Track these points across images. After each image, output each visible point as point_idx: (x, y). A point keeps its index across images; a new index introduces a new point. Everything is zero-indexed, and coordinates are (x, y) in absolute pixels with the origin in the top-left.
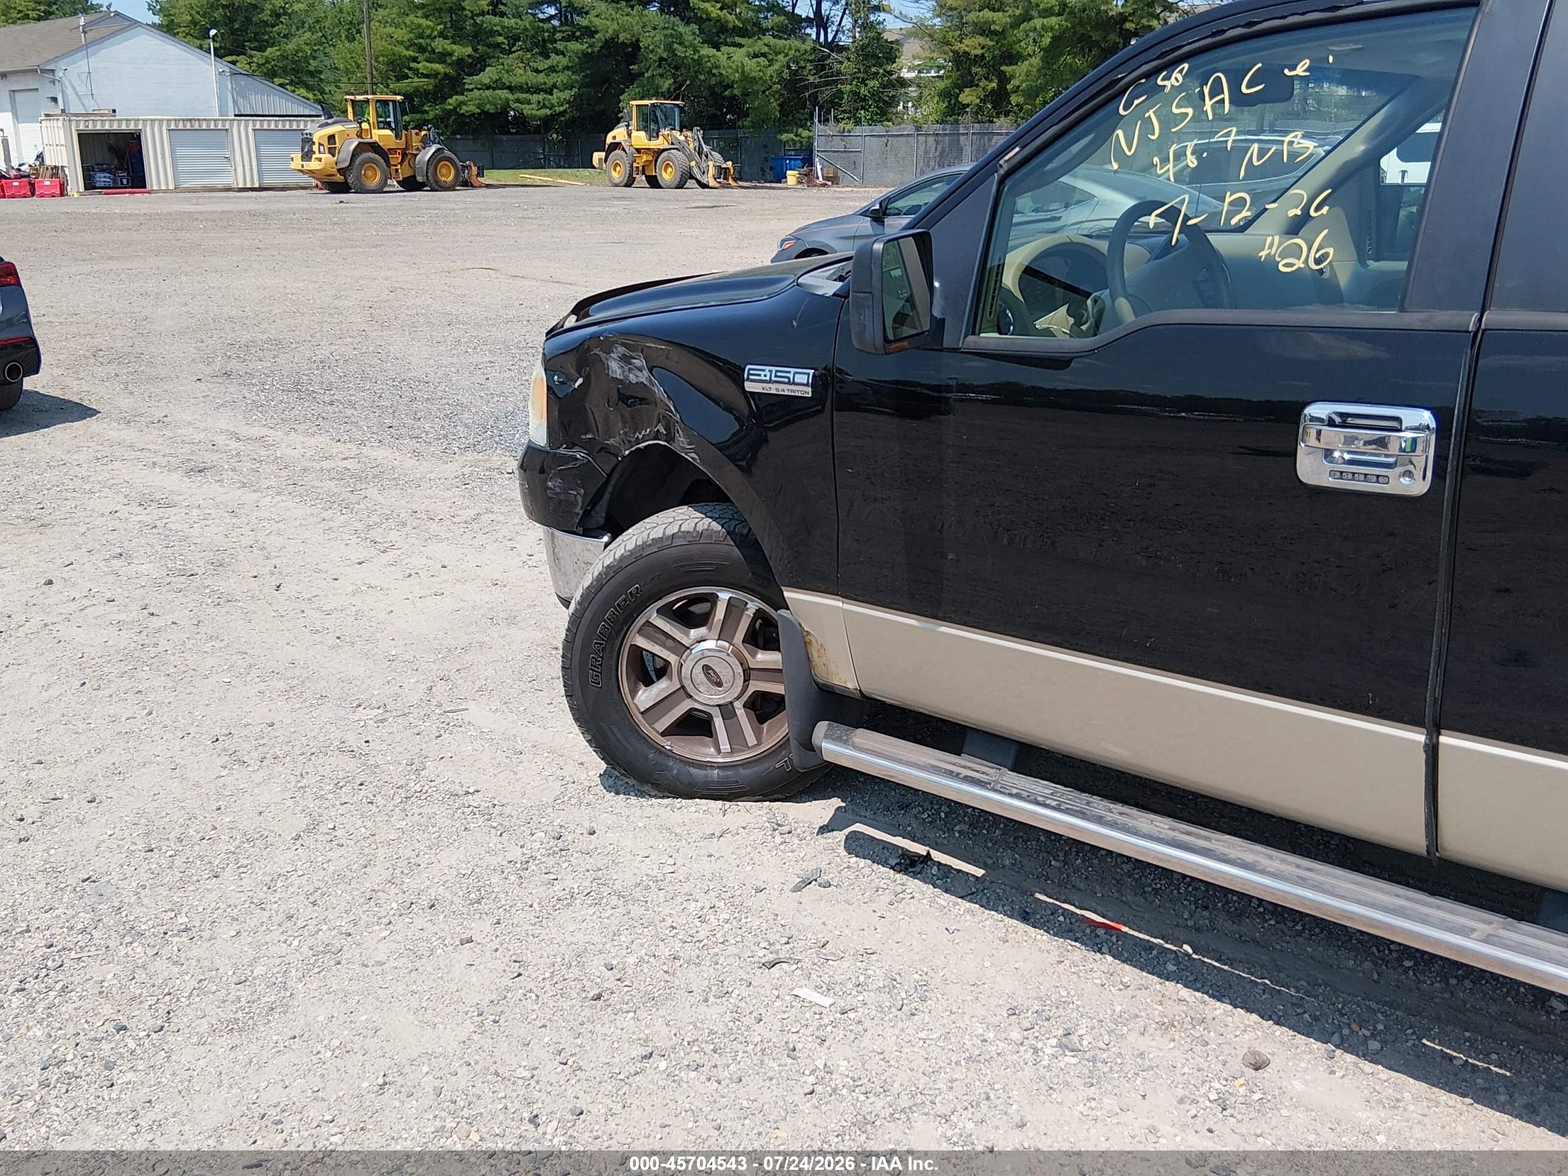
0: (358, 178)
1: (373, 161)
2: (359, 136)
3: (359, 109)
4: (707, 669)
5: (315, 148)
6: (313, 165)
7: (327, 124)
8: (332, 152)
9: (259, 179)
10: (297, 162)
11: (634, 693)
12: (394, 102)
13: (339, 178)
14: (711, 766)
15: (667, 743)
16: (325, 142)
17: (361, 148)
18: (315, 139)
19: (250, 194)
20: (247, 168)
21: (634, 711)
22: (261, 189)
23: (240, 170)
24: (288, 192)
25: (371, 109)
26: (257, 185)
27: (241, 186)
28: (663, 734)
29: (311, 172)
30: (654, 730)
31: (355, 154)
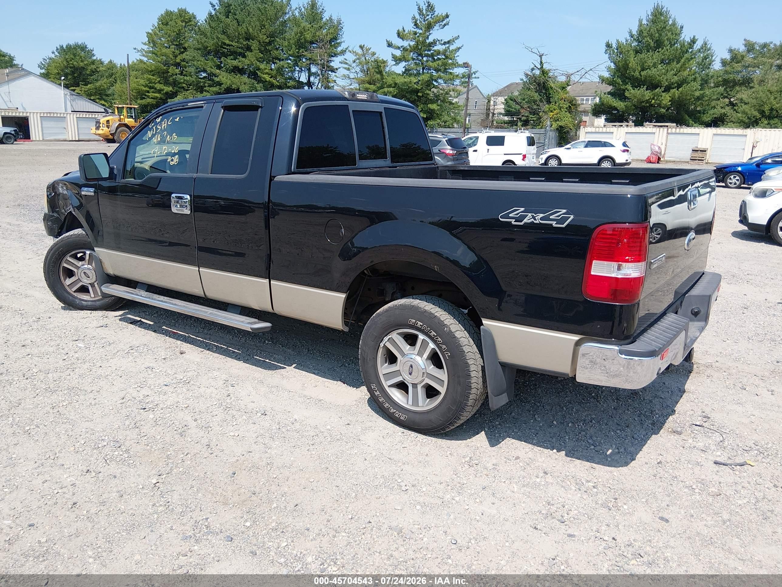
0: (119, 137)
1: (124, 131)
2: (120, 120)
3: (120, 110)
4: (85, 273)
5: (101, 125)
6: (100, 132)
7: (106, 116)
8: (108, 127)
9: (78, 137)
10: (94, 130)
11: (65, 280)
12: (134, 108)
13: (111, 137)
14: (89, 301)
15: (75, 294)
16: (105, 123)
17: (120, 125)
18: (101, 121)
19: (75, 142)
20: (73, 132)
21: (65, 285)
22: (79, 141)
23: (70, 133)
24: (90, 142)
25: (125, 110)
26: (77, 139)
27: (71, 139)
28: (74, 292)
29: (99, 135)
30: (72, 291)
31: (117, 128)
